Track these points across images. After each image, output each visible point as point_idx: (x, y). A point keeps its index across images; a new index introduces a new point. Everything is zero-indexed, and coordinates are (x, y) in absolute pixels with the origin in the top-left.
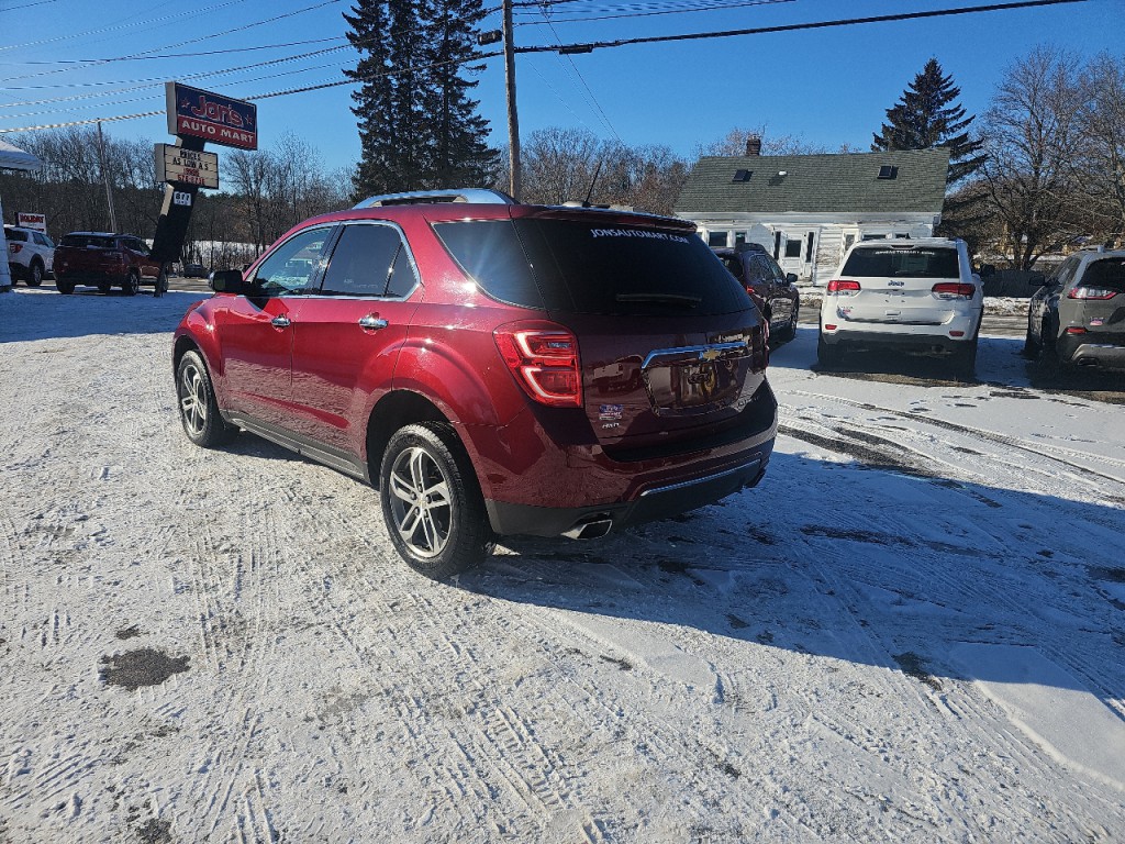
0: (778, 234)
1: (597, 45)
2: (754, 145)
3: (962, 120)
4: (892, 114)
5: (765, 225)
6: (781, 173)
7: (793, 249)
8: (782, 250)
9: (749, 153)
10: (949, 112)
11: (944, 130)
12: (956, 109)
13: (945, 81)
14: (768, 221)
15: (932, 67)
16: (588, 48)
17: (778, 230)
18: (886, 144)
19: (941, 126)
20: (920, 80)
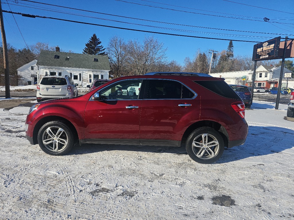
0: (71, 73)
1: (37, 16)
2: (58, 49)
3: (103, 49)
4: (87, 45)
5: (67, 71)
6: (68, 57)
7: (76, 77)
8: (73, 78)
9: (57, 51)
10: (100, 47)
11: (100, 51)
12: (101, 46)
13: (98, 39)
14: (68, 70)
15: (94, 35)
16: (34, 17)
17: (71, 72)
18: (87, 52)
19: (98, 50)
20: (92, 38)
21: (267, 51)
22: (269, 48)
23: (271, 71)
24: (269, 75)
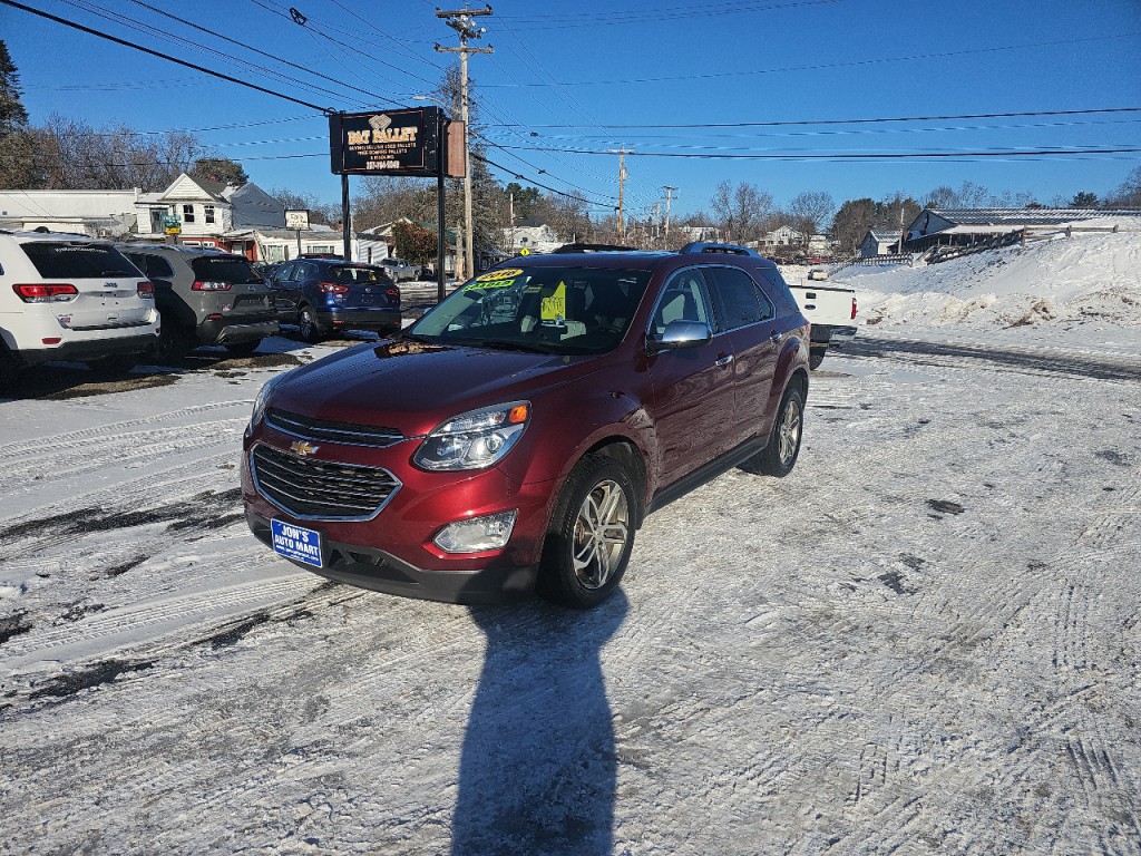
21: (390, 146)
22: (395, 139)
23: (223, 200)
24: (218, 213)
